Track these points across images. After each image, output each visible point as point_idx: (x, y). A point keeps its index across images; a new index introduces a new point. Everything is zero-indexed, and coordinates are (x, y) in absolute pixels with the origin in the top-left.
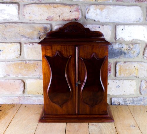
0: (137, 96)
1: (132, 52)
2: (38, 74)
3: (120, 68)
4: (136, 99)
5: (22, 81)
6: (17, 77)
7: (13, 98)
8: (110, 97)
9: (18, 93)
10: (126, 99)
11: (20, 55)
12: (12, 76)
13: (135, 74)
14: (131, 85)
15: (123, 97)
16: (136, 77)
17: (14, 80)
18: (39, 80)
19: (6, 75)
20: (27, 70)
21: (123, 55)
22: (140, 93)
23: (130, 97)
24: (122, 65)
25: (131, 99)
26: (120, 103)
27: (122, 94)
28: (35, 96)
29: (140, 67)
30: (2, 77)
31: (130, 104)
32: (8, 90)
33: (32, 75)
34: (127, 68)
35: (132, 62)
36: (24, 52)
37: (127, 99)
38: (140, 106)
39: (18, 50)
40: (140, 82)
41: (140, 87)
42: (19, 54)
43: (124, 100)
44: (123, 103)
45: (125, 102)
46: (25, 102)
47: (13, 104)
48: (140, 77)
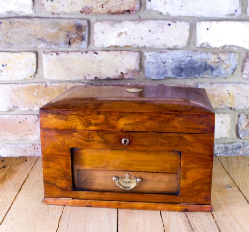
0: (232, 141)
1: (224, 66)
4: (231, 145)
6: (32, 110)
7: (23, 147)
9: (33, 138)
11: (36, 72)
12: (22, 109)
13: (228, 103)
14: (222, 122)
16: (231, 108)
17: (26, 116)
19: (11, 107)
20: (48, 98)
21: (209, 71)
22: (238, 135)
23: (220, 143)
25: (222, 145)
29: (236, 92)
30: (6, 110)
31: (221, 154)
32: (15, 133)
35: (223, 83)
36: (42, 68)
37: (215, 147)
38: (237, 157)
39: (33, 65)
40: (237, 118)
41: (237, 125)
42: (35, 70)
47: (24, 157)
48: (236, 109)
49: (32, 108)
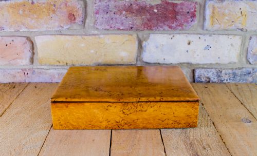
0: (241, 66)
2: (57, 24)
3: (213, 13)
4: (240, 71)
5: (28, 38)
6: (18, 30)
7: (13, 72)
8: (193, 69)
9: (22, 62)
10: (221, 72)
12: (8, 30)
13: (240, 23)
14: (232, 45)
15: (216, 69)
16: (242, 30)
17: (12, 38)
18: (59, 36)
20: (35, 16)
22: (247, 60)
23: (227, 69)
24: (216, 5)
26: (210, 79)
27: (214, 62)
28: (53, 67)
29: (250, 10)
31: (228, 81)
32: (2, 57)
33: (46, 26)
34: (227, 11)
37: (223, 72)
40: (248, 40)
41: (247, 49)
43: (217, 73)
44: (216, 80)
45: (219, 76)
46: (36, 79)
47: (13, 83)
48: (248, 30)
49: (18, 28)
